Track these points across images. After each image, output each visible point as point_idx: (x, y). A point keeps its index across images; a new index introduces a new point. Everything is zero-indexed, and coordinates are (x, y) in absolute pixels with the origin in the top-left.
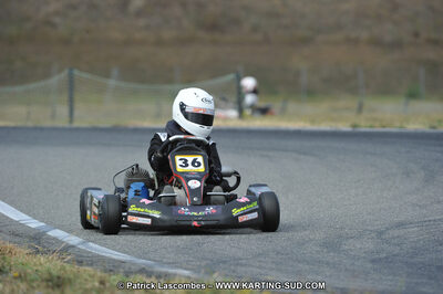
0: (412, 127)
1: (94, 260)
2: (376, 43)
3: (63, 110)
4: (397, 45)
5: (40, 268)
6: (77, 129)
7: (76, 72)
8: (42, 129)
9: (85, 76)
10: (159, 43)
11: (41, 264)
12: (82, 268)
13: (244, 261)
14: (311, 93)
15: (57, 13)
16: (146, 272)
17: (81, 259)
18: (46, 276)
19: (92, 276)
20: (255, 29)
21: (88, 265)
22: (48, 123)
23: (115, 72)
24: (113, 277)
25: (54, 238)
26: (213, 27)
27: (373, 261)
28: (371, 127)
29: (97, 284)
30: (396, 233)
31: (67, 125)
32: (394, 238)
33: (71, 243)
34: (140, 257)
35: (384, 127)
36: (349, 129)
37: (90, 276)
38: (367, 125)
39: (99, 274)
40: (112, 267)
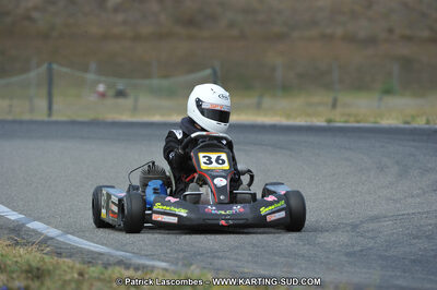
0: (386, 122)
1: (73, 252)
2: (351, 39)
3: (42, 103)
4: (371, 41)
5: (19, 259)
6: (56, 123)
7: (55, 66)
8: (21, 122)
9: (64, 70)
10: (137, 38)
11: (20, 256)
12: (61, 260)
13: (221, 254)
14: (286, 89)
15: (36, 8)
16: (125, 264)
17: (60, 251)
18: (25, 267)
19: (72, 268)
20: (231, 25)
21: (66, 257)
22: (27, 117)
23: (93, 66)
24: (92, 269)
25: (34, 230)
26: (190, 22)
27: (348, 254)
28: (346, 122)
29: (76, 276)
30: (371, 226)
31: (46, 118)
32: (368, 231)
34: (118, 249)
35: (358, 122)
36: (324, 124)
37: (69, 267)
38: (342, 119)
39: (78, 265)
40: (91, 259)
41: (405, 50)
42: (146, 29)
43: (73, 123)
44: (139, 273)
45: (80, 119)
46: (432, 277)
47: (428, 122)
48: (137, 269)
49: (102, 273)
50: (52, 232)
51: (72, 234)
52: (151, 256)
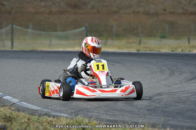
0: (163, 51)
1: (25, 110)
2: (147, 13)
3: (9, 43)
4: (156, 14)
6: (15, 51)
7: (14, 26)
9: (18, 27)
10: (50, 13)
11: (1, 111)
12: (20, 113)
13: (91, 110)
14: (118, 36)
16: (48, 115)
17: (19, 109)
18: (3, 116)
20: (93, 7)
22: (2, 49)
23: (31, 26)
24: (34, 117)
25: (6, 100)
26: (75, 6)
27: (148, 110)
28: (145, 51)
29: (26, 120)
30: (158, 97)
31: (11, 50)
32: (157, 100)
33: (14, 102)
34: (45, 108)
35: (151, 51)
36: (136, 52)
37: (24, 117)
38: (144, 50)
39: (27, 116)
40: (33, 112)
41: (171, 18)
42: (54, 9)
43: (23, 51)
44: (55, 119)
45: (26, 50)
46: (186, 120)
47: (182, 51)
48: (54, 117)
49: (39, 119)
50: (15, 101)
51: (23, 101)
52: (60, 111)
